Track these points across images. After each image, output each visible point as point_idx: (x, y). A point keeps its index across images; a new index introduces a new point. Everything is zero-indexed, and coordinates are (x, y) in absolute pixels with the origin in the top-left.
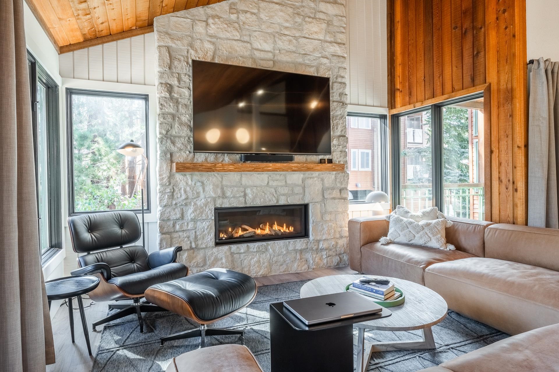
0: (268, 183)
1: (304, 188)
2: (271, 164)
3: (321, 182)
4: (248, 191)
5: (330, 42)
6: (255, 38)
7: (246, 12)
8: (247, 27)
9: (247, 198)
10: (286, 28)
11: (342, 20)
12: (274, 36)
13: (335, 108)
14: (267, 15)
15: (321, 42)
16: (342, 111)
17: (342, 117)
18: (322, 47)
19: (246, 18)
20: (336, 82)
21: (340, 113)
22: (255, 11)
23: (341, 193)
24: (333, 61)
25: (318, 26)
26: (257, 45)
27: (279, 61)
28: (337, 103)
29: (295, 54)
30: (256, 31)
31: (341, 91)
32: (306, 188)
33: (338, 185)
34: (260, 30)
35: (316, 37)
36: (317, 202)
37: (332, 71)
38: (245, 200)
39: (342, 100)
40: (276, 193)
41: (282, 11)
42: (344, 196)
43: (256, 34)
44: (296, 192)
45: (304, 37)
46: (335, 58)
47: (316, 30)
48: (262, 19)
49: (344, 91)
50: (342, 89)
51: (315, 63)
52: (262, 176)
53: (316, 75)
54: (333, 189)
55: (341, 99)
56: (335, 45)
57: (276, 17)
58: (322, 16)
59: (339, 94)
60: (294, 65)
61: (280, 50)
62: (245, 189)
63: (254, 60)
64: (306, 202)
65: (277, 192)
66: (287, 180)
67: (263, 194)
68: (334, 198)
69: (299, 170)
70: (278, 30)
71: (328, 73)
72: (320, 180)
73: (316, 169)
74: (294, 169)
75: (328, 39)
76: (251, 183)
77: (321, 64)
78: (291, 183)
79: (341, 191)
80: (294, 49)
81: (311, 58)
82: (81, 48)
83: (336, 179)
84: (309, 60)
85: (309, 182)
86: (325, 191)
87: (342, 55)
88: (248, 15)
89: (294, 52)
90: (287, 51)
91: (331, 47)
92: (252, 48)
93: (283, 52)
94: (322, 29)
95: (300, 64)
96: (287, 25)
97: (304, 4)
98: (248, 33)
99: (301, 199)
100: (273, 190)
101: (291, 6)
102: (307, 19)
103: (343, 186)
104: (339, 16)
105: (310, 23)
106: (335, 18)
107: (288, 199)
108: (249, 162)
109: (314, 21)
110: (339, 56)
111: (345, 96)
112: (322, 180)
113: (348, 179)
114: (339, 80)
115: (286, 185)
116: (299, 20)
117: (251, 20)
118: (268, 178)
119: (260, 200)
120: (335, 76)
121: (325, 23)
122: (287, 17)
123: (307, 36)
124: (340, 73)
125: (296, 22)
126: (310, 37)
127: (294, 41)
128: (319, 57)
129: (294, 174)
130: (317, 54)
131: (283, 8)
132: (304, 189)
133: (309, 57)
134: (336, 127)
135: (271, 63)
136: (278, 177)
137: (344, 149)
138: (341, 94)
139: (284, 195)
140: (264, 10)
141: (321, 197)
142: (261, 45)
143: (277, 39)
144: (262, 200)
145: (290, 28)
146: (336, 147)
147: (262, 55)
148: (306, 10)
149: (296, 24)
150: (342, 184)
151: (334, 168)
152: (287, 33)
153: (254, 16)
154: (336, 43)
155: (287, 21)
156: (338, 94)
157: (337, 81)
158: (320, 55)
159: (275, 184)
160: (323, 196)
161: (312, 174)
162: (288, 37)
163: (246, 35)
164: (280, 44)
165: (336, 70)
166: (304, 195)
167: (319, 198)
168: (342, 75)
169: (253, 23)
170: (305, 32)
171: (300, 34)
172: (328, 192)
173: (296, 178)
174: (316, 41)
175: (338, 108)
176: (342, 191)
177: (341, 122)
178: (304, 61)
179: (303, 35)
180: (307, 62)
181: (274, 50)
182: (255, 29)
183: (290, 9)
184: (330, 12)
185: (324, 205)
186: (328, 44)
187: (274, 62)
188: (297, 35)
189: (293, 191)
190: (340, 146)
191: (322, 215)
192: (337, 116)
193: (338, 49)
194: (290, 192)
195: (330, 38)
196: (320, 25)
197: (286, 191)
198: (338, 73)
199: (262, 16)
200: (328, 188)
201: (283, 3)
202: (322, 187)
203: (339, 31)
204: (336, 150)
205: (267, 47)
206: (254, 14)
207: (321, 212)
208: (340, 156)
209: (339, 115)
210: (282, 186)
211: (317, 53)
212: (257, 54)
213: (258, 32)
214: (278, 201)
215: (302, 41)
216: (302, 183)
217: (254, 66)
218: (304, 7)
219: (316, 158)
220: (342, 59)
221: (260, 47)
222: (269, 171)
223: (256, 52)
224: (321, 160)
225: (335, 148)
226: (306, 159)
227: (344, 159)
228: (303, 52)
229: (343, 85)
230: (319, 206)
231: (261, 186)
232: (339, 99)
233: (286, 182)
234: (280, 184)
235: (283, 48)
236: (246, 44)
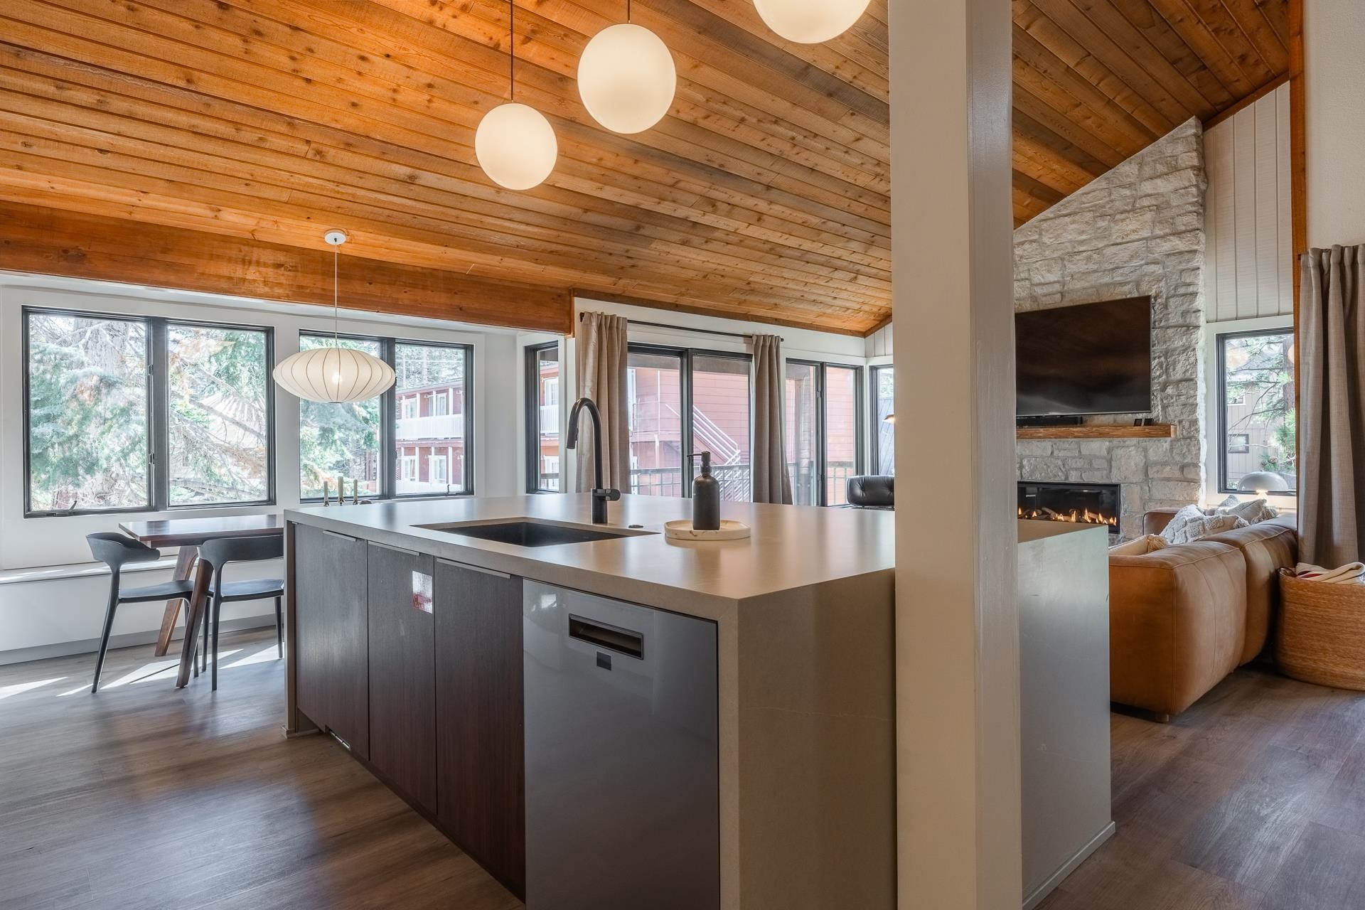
0: (1052, 453)
1: (1110, 461)
2: (1041, 430)
3: (1143, 454)
4: (1025, 462)
5: (1162, 237)
6: (1036, 271)
7: (1023, 243)
8: (1025, 261)
9: (1024, 470)
10: (1082, 242)
11: (1188, 194)
12: (1063, 259)
13: (1170, 338)
14: (1051, 236)
15: (1145, 241)
16: (1184, 340)
17: (1184, 351)
18: (1148, 247)
19: (1024, 250)
20: (1173, 296)
21: (1181, 343)
22: (1037, 237)
23: (1183, 471)
24: (1169, 263)
25: (1138, 221)
26: (1037, 279)
27: (1071, 290)
28: (1176, 329)
29: (1096, 274)
30: (1037, 261)
31: (1184, 307)
32: (1113, 462)
33: (1178, 458)
34: (1042, 258)
35: (1134, 237)
36: (1136, 483)
37: (1166, 280)
38: (1021, 474)
39: (1188, 321)
40: (1064, 467)
41: (1074, 222)
42: (1191, 476)
43: (1037, 265)
44: (1096, 467)
45: (1113, 245)
46: (1173, 258)
47: (1134, 228)
48: (1046, 243)
49: (1191, 306)
50: (1188, 304)
51: (1133, 277)
52: (1043, 444)
53: (1135, 295)
54: (1165, 464)
55: (1186, 321)
56: (1172, 238)
57: (1064, 234)
58: (1146, 202)
59: (1182, 313)
60: (1095, 289)
61: (1072, 277)
62: (1021, 460)
63: (1034, 298)
64: (1114, 481)
65: (1066, 466)
66: (1082, 451)
67: (1045, 467)
68: (1168, 479)
69: (1101, 435)
70: (1070, 251)
71: (1156, 286)
72: (1140, 449)
73: (1114, 435)
74: (1076, 434)
75: (1158, 232)
76: (1028, 453)
77: (1144, 275)
78: (1088, 453)
79: (1182, 468)
80: (1095, 267)
81: (1126, 270)
82: (878, 329)
83: (1172, 448)
84: (1122, 275)
85: (1120, 452)
86: (1149, 468)
87: (1187, 249)
88: (1026, 246)
89: (1095, 271)
90: (1083, 273)
91: (1165, 244)
92: (1032, 285)
93: (1075, 277)
94: (1146, 222)
95: (1107, 285)
96: (1084, 237)
97: (1113, 197)
98: (1026, 268)
99: (1104, 477)
100: (1060, 462)
101: (1091, 209)
102: (1118, 217)
103: (1188, 460)
104: (1181, 189)
105: (1123, 220)
106: (1173, 196)
107: (1083, 475)
108: (1027, 427)
109: (1131, 215)
110: (1181, 253)
111: (1193, 315)
112: (1145, 450)
113: (1199, 449)
114: (1182, 290)
115: (1081, 456)
116: (1102, 223)
117: (1030, 250)
118: (1052, 446)
119: (1041, 474)
120: (1172, 288)
121: (1151, 211)
122: (1082, 227)
123: (1119, 241)
124: (1183, 280)
125: (1099, 228)
126: (1124, 240)
127: (1095, 256)
128: (1141, 266)
129: (1092, 441)
130: (1135, 263)
131: (1077, 217)
132: (1111, 463)
133: (1121, 271)
134: (1172, 367)
135: (1059, 295)
136: (1067, 446)
137: (1191, 401)
138: (1185, 314)
139: (1076, 469)
140: (1047, 231)
141: (1142, 477)
142: (1043, 278)
143: (1066, 263)
144: (1043, 474)
145: (1089, 239)
146: (1172, 398)
147: (1045, 290)
148: (1117, 203)
149: (1100, 231)
150: (1184, 456)
151: (1148, 433)
152: (1082, 249)
153: (1034, 244)
154: (1173, 234)
155: (1083, 232)
156: (1179, 314)
157: (1177, 293)
158: (1143, 262)
159: (1061, 454)
160: (1146, 474)
161: (1124, 442)
162: (1084, 254)
163: (1023, 272)
164: (1071, 268)
165: (1174, 277)
166: (1111, 472)
167: (1139, 477)
168: (1188, 281)
169: (1033, 253)
170: (1114, 237)
171: (1106, 242)
172: (1155, 469)
173: (1097, 447)
174: (1136, 243)
175: (1177, 337)
176: (1185, 469)
177: (1182, 358)
178: (1113, 279)
179: (1112, 243)
180: (1119, 279)
181: (1063, 278)
182: (1035, 260)
183: (1088, 214)
184: (1162, 190)
185: (1147, 488)
186: (1158, 240)
187: (1062, 294)
188: (1100, 246)
189: (1091, 463)
190: (1182, 397)
191: (1144, 503)
192: (1175, 349)
193: (1178, 242)
194: (1086, 466)
195: (1161, 230)
196: (1140, 218)
197: (1080, 463)
198: (1179, 281)
199: (1045, 239)
200: (1156, 463)
201: (1077, 210)
202: (1144, 461)
203: (1182, 212)
204: (1173, 403)
205: (1051, 277)
206: (1034, 241)
207: (1141, 498)
208: (1182, 413)
209: (1178, 347)
210: (1073, 458)
211: (1135, 261)
212: (1039, 291)
213: (1040, 262)
214: (1067, 478)
215: (1108, 251)
216: (1108, 454)
217: (1035, 308)
218: (1112, 201)
219: (1130, 417)
220: (1187, 256)
221: (1043, 281)
222: (1039, 437)
223: (1035, 288)
224: (1136, 420)
225: (1172, 401)
226: (1115, 421)
227: (1190, 417)
228: (1112, 267)
229: (1189, 298)
230: (1137, 489)
231: (1042, 457)
232: (1181, 321)
233: (1080, 451)
234: (1069, 454)
235: (1077, 270)
236: (1023, 283)
